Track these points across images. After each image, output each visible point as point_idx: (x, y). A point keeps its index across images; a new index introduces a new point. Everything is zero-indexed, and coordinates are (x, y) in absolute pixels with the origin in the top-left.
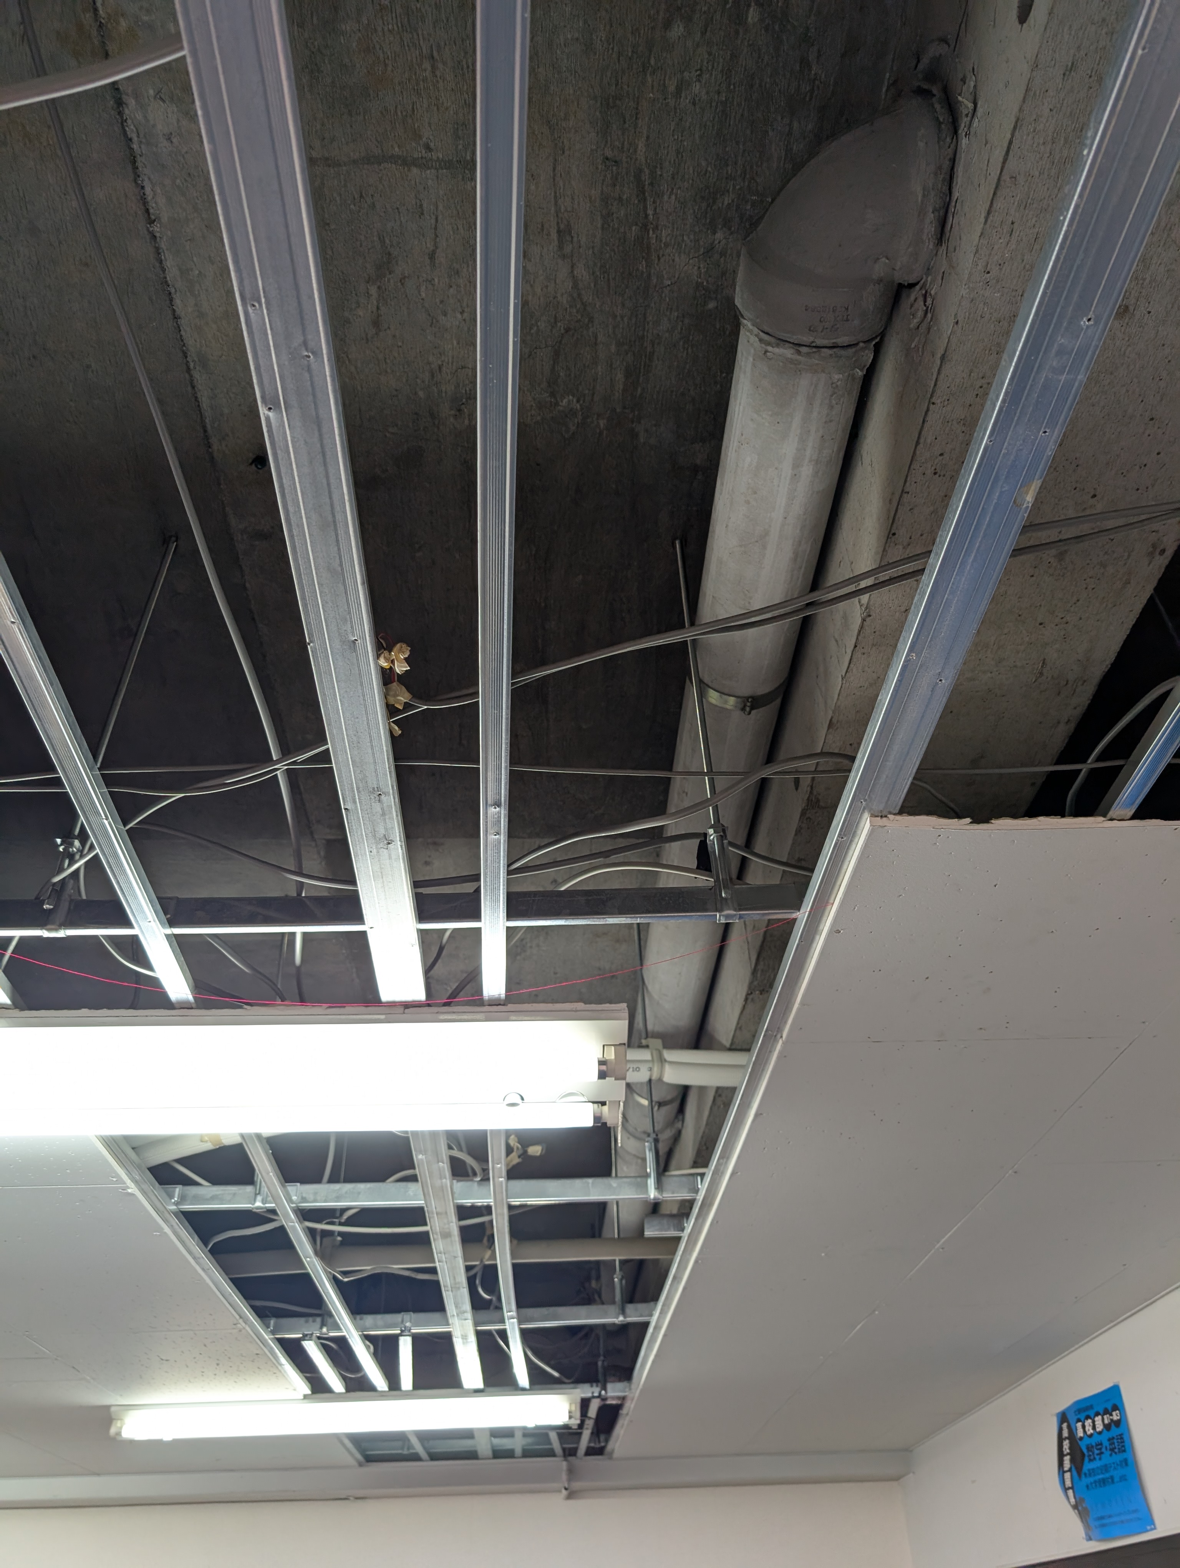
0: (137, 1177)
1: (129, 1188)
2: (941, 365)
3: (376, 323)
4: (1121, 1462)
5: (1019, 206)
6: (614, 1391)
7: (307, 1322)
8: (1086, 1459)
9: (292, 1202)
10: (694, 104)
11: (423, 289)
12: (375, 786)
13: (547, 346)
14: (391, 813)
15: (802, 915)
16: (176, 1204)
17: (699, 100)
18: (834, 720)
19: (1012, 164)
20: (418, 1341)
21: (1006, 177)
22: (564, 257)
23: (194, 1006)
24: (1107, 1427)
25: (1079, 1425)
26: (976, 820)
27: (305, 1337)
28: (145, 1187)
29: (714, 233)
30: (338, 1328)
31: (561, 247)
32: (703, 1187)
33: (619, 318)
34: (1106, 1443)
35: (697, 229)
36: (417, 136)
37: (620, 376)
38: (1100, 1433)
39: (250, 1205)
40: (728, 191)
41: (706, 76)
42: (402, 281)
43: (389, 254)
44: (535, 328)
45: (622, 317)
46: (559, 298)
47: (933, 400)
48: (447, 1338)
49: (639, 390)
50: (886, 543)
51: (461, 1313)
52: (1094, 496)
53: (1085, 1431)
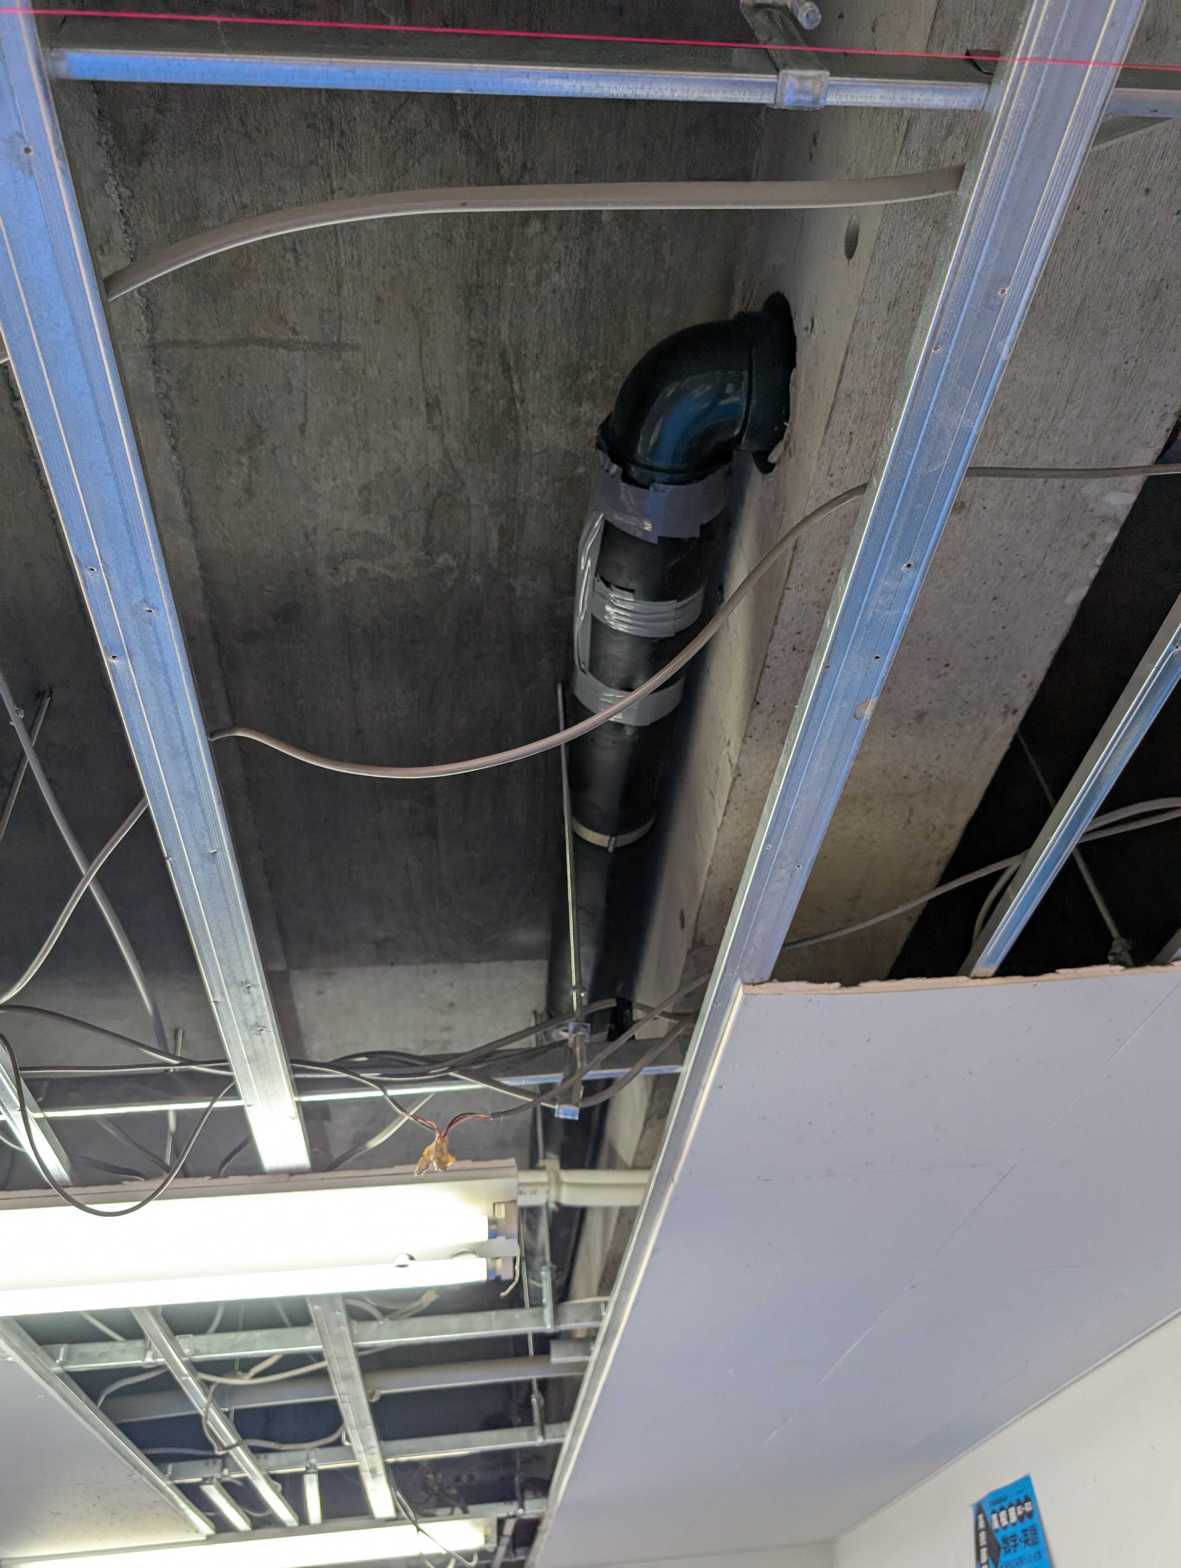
0: (17, 1345)
1: (9, 1356)
2: (793, 555)
3: (248, 490)
4: (1035, 1553)
5: (855, 419)
6: (531, 1508)
7: (207, 1464)
8: (1002, 1551)
9: (183, 1355)
10: (554, 292)
11: (294, 459)
12: (244, 980)
13: (420, 509)
14: (261, 1002)
15: (686, 1069)
16: (62, 1364)
17: (560, 288)
18: (713, 868)
19: (846, 383)
20: (325, 1477)
21: (841, 395)
22: (434, 428)
23: (70, 1184)
24: (1021, 1518)
25: (994, 1516)
26: (846, 984)
27: (205, 1481)
28: (26, 1353)
29: (580, 405)
30: (238, 1469)
31: (430, 419)
32: (607, 1316)
33: (490, 483)
34: (1020, 1535)
35: (563, 402)
36: (282, 320)
37: (494, 536)
38: (1014, 1524)
39: (140, 1362)
40: (591, 368)
41: (563, 269)
42: (273, 451)
43: (260, 427)
44: (408, 492)
45: (494, 481)
46: (431, 465)
47: (788, 585)
48: (354, 1472)
49: (514, 548)
50: (751, 711)
51: (367, 1449)
52: (947, 665)
53: (1000, 1524)
